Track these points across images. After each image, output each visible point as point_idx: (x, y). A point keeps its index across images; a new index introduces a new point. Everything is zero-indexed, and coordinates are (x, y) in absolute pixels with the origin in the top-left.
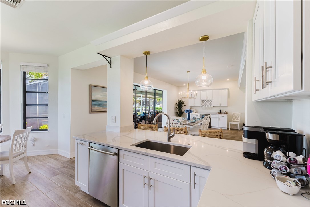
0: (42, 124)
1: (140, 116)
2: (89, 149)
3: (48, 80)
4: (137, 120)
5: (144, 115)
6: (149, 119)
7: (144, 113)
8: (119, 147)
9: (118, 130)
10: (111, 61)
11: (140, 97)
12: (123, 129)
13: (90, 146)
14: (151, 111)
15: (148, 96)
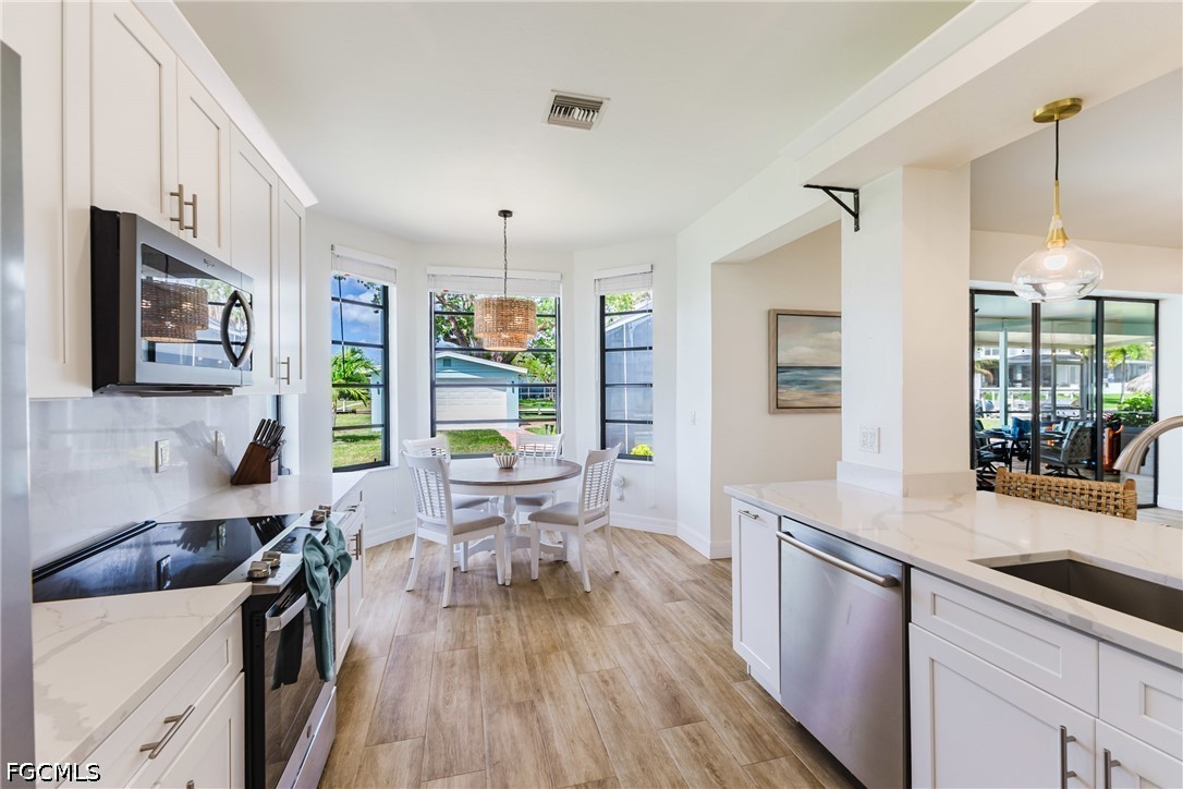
0: (636, 442)
1: (997, 434)
2: (780, 539)
3: (651, 311)
4: (980, 456)
5: (1021, 432)
6: (1055, 451)
7: (1018, 423)
8: (912, 558)
9: (895, 488)
10: (857, 201)
11: (997, 343)
12: (916, 486)
13: (783, 529)
14: (1068, 413)
15: (1045, 337)
